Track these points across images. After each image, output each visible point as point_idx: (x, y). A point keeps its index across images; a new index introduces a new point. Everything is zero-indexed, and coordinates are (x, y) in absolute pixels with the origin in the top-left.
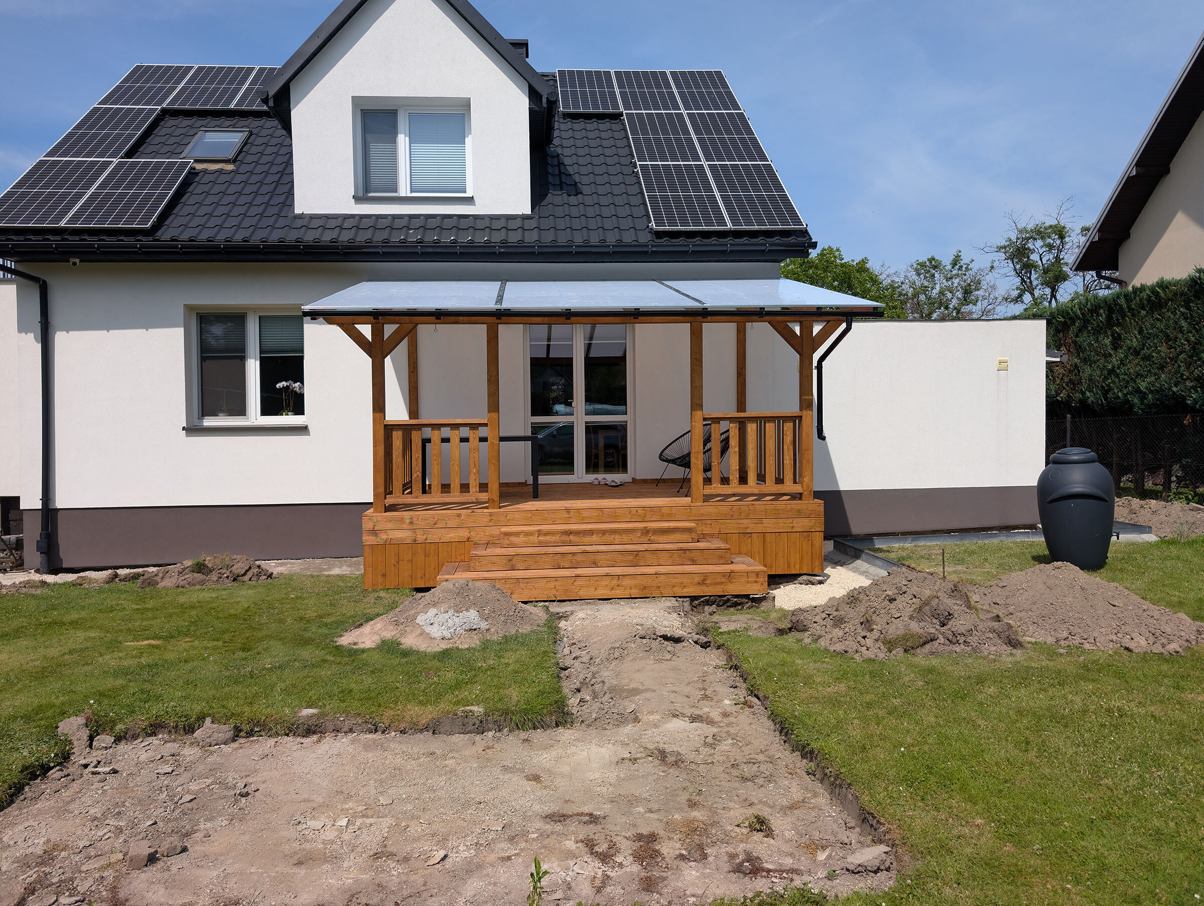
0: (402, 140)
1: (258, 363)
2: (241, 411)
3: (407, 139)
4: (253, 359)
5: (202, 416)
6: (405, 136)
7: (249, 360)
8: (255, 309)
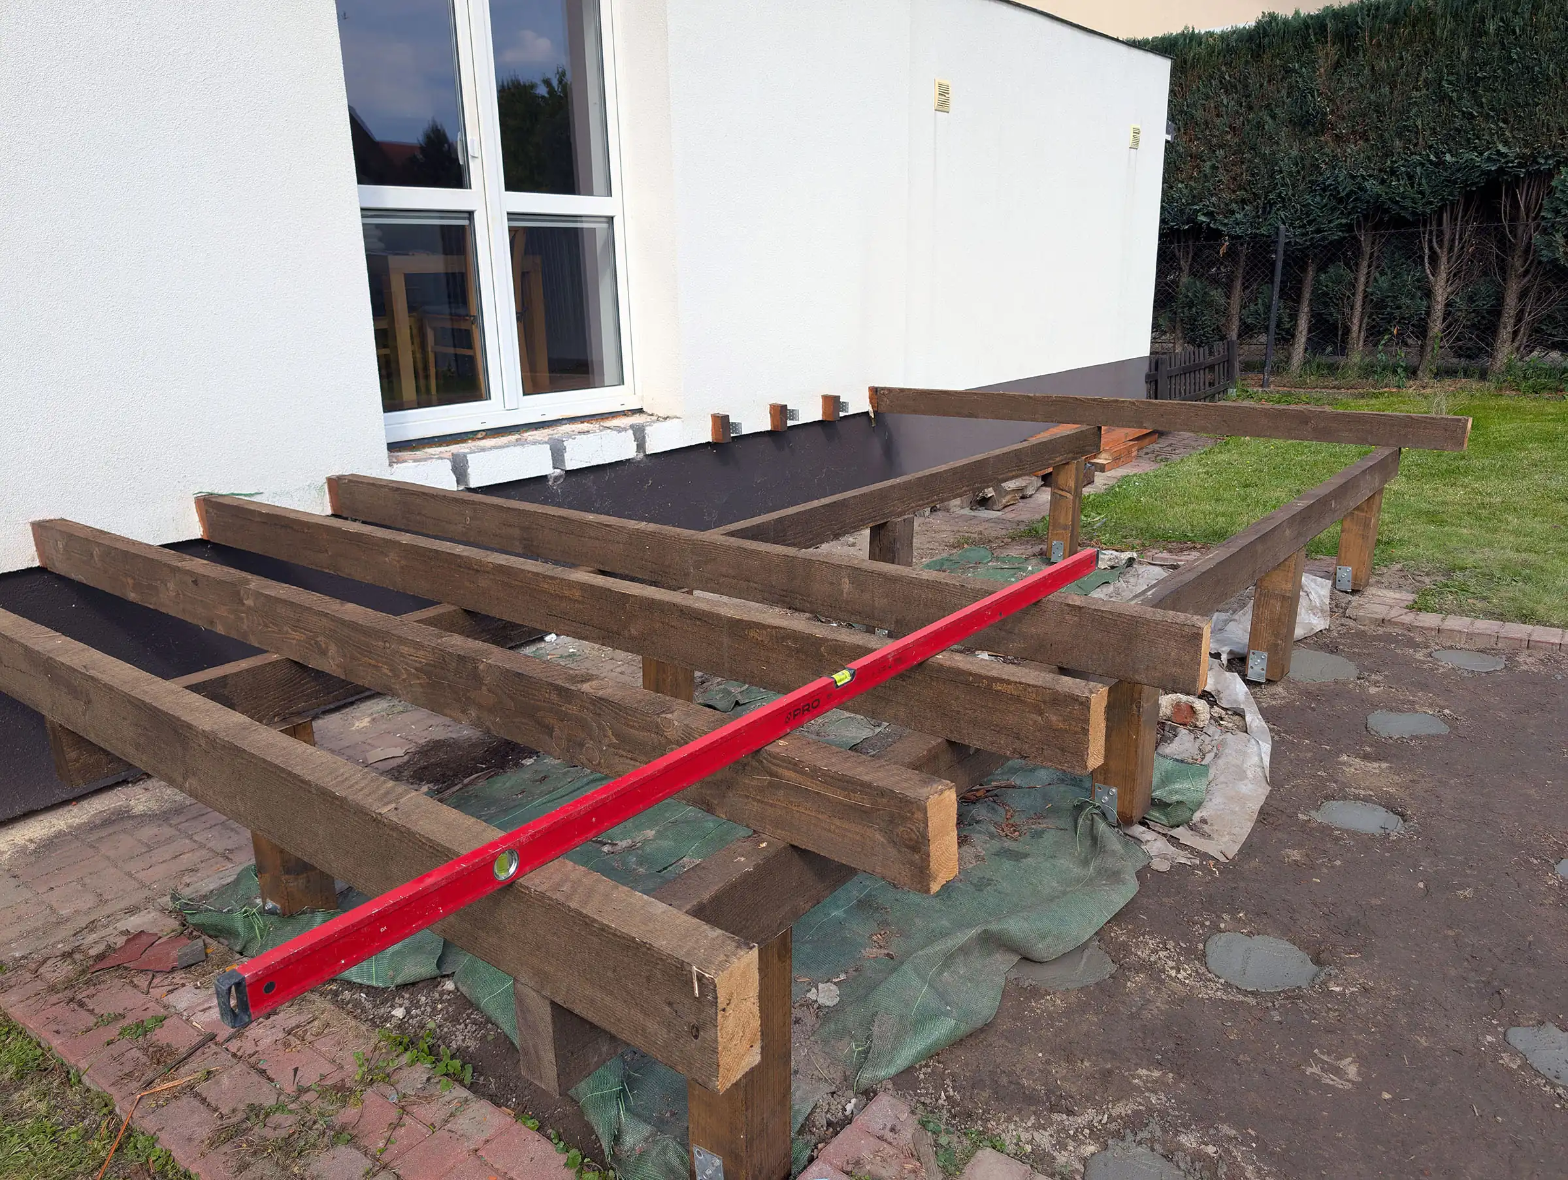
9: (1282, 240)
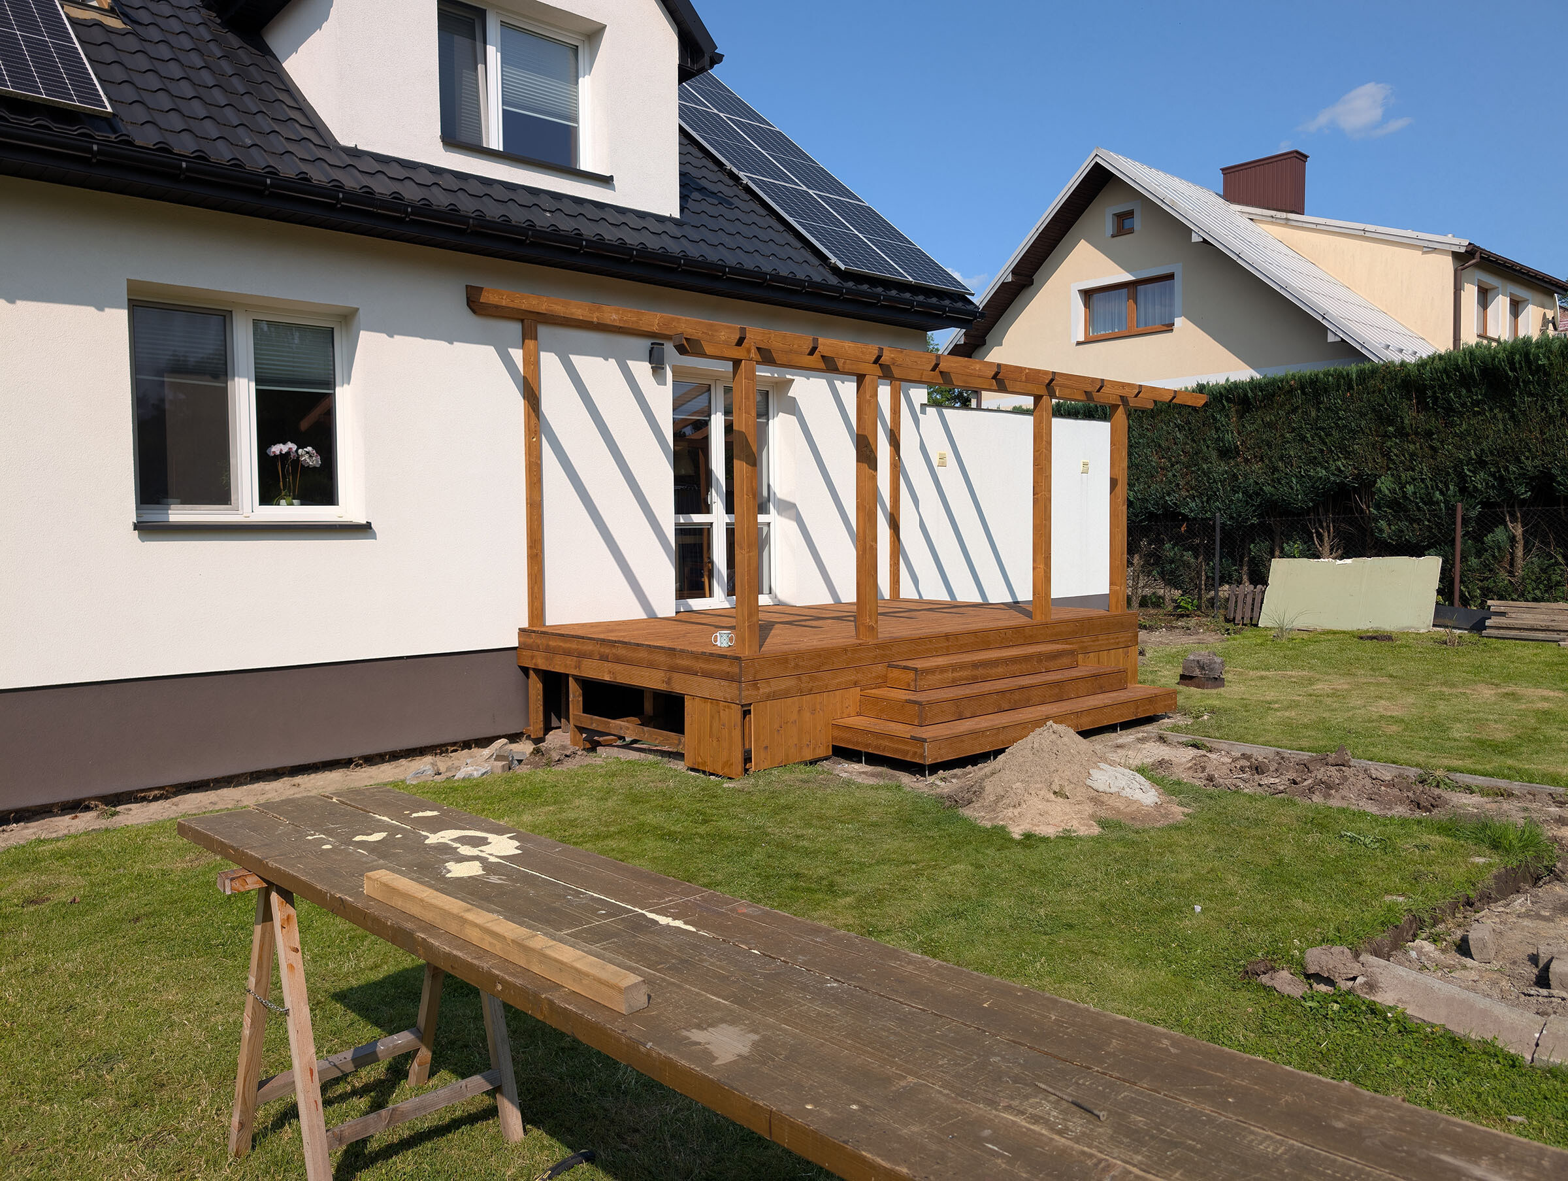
2: (222, 495)
3: (500, 55)
8: (248, 304)
9: (1218, 523)
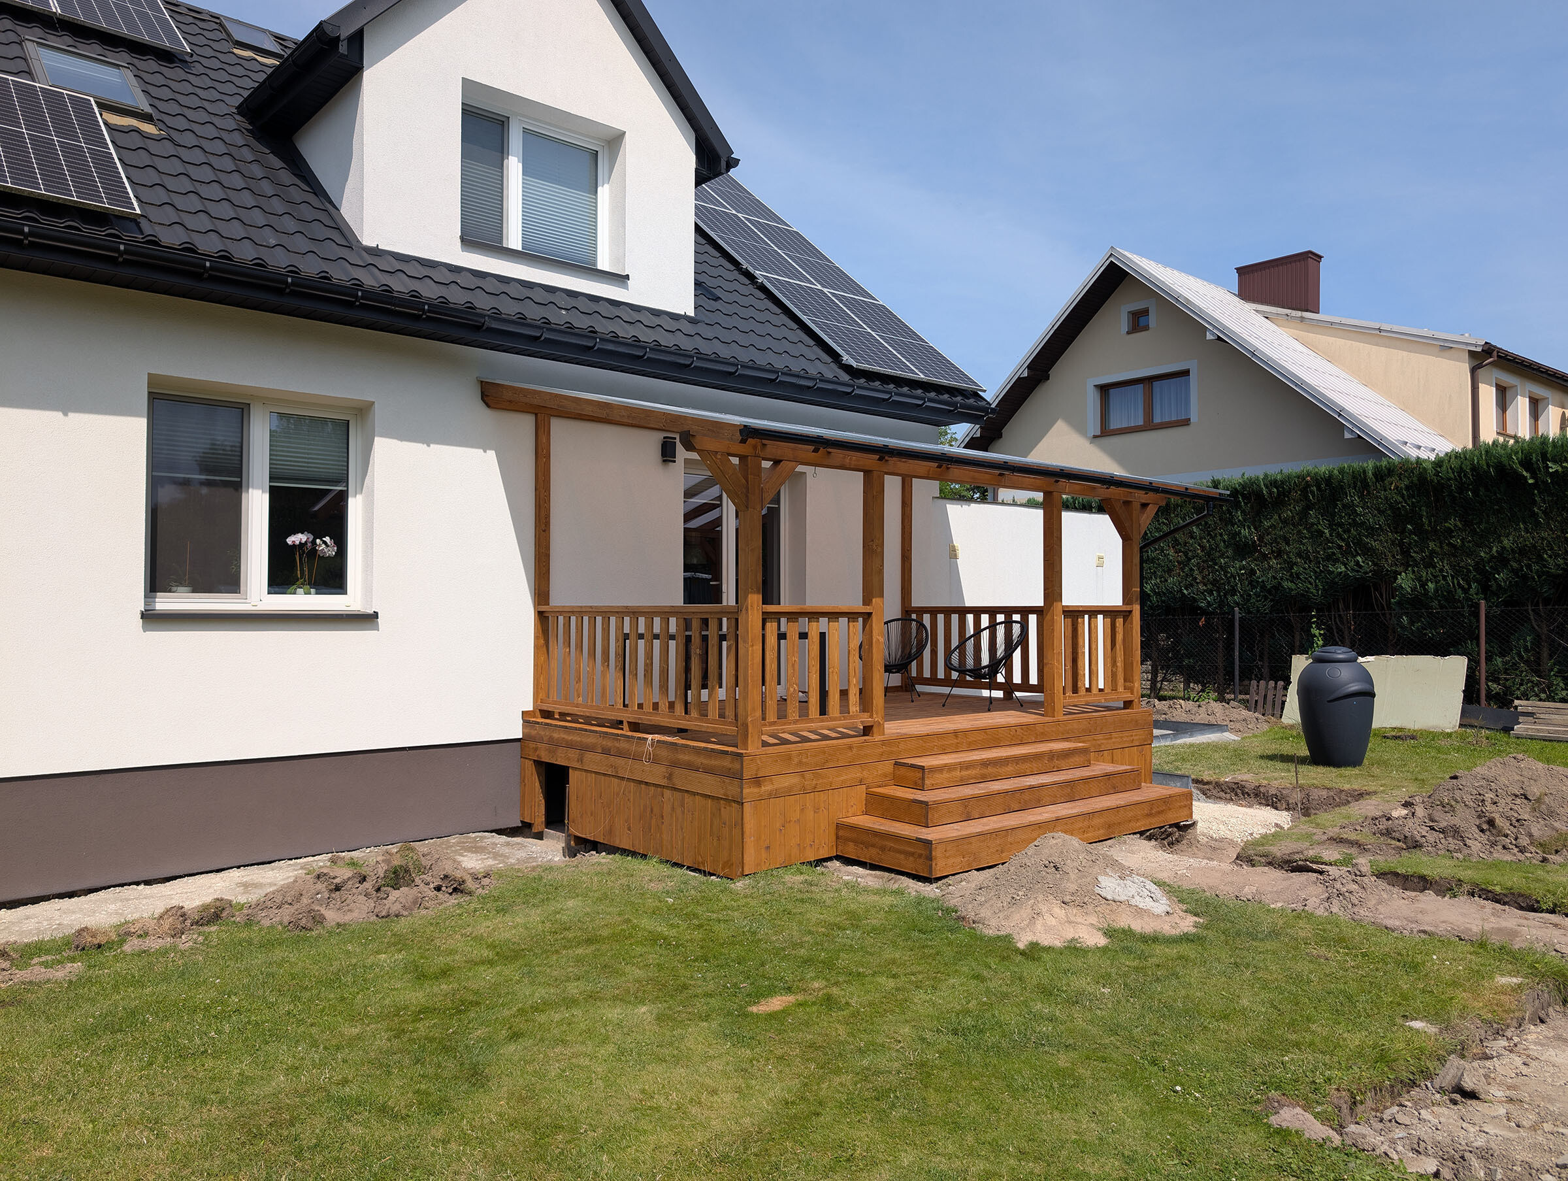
0: (514, 166)
1: (266, 496)
2: (231, 582)
3: (520, 165)
4: (257, 488)
5: (155, 592)
6: (519, 162)
7: (250, 490)
8: (267, 398)
9: (1237, 616)
